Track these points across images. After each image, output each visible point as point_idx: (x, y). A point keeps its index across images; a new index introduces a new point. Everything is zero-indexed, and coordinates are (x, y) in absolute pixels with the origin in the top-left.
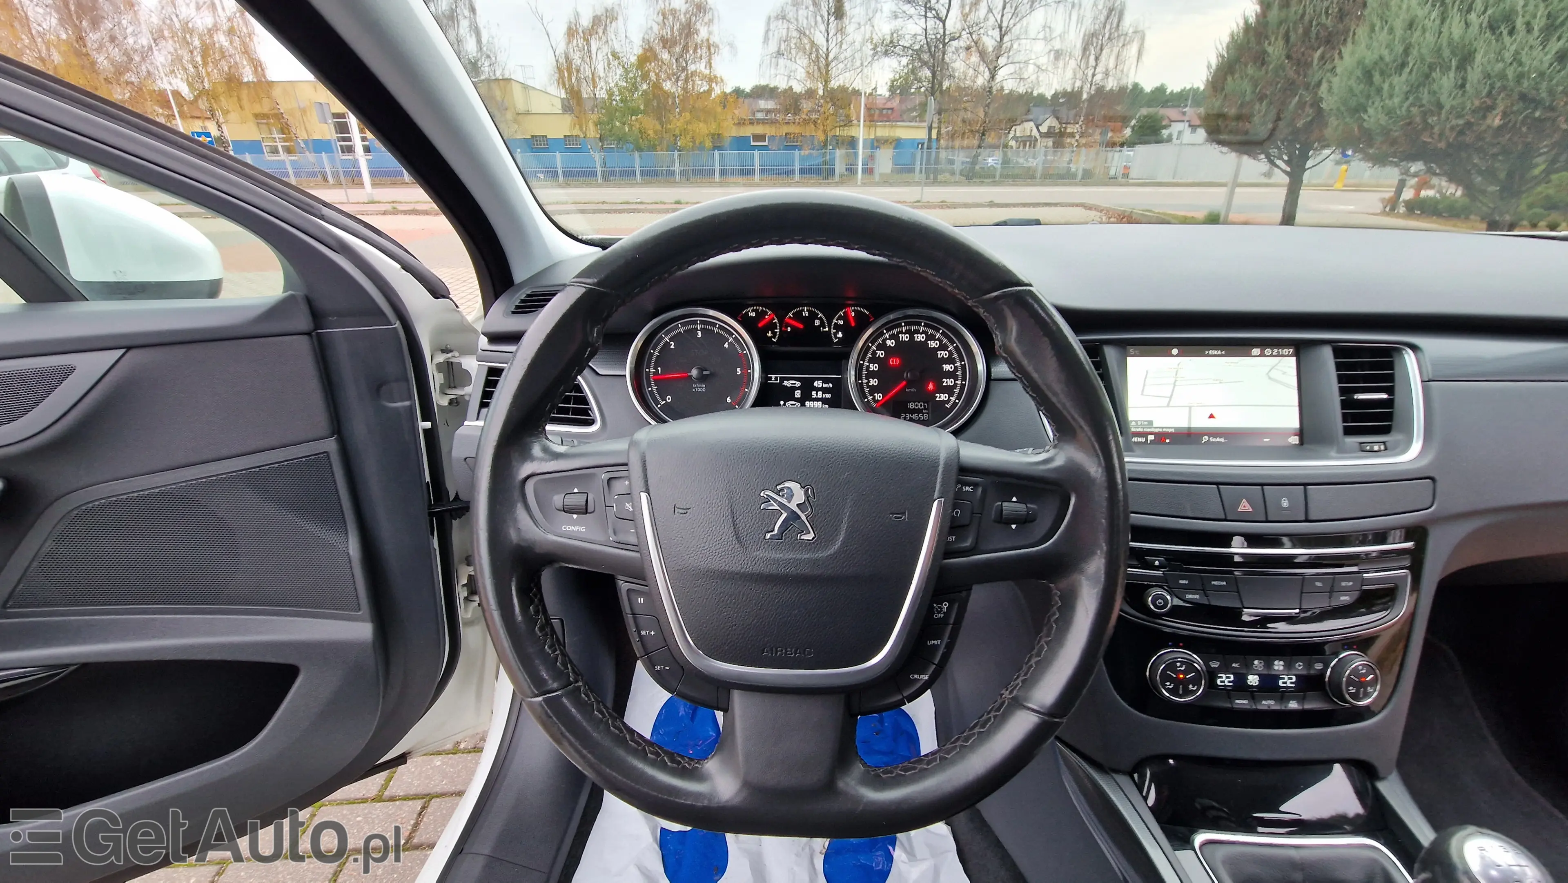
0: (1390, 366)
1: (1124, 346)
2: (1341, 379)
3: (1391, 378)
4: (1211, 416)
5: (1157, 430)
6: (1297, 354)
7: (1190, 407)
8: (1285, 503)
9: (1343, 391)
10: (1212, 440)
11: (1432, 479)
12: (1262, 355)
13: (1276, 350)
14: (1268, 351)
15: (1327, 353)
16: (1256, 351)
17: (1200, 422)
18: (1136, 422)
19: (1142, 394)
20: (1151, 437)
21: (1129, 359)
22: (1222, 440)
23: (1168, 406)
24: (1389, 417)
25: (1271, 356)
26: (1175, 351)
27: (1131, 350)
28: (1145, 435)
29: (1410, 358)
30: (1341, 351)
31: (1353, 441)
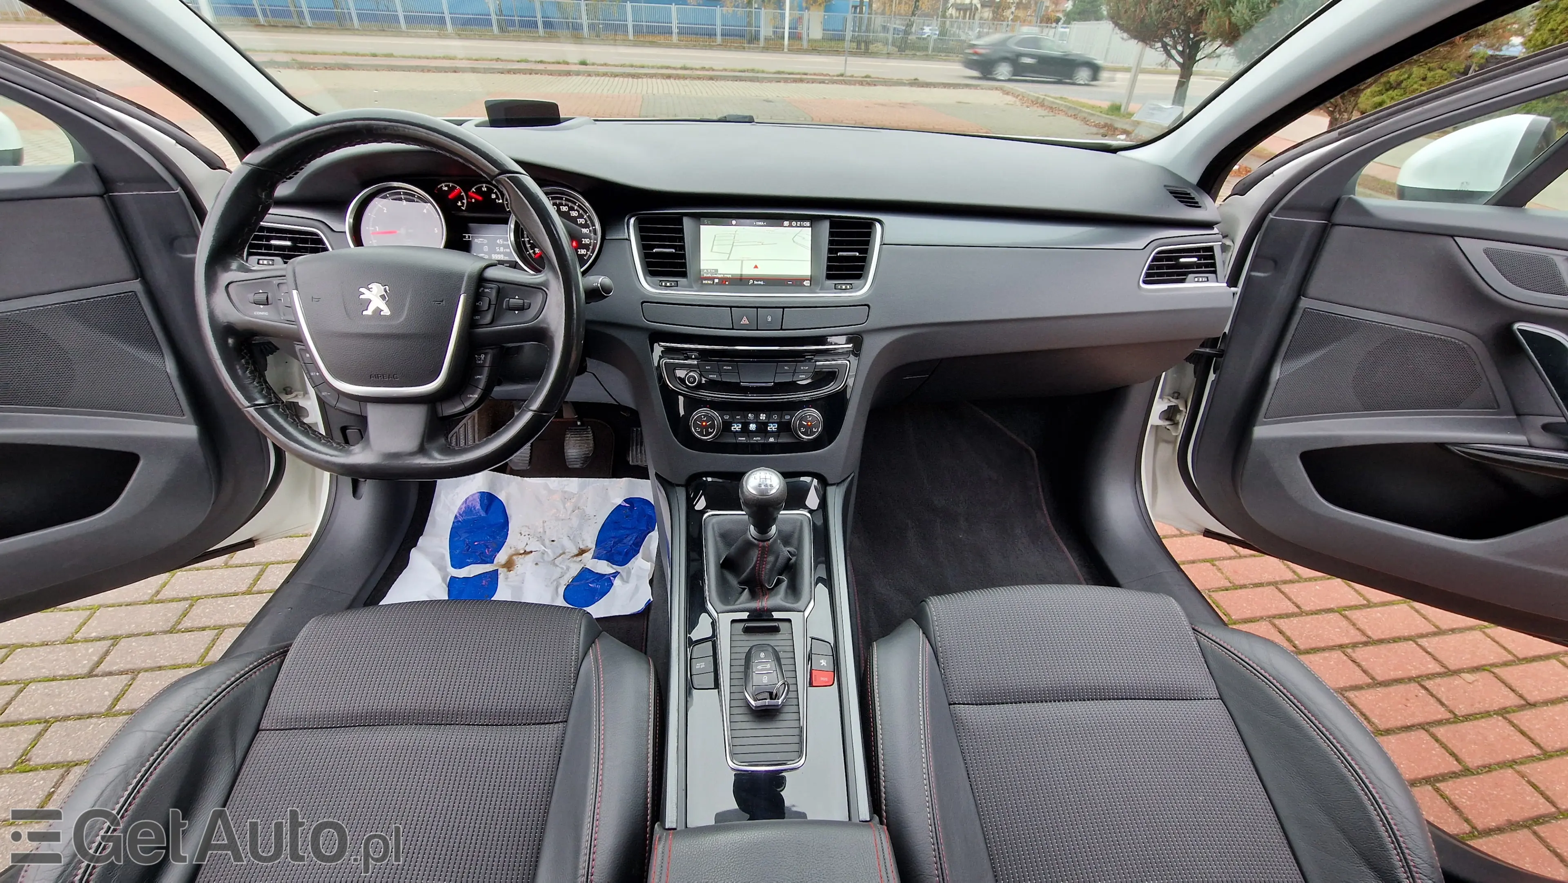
0: (869, 235)
1: (698, 218)
2: (831, 242)
3: (867, 243)
4: (756, 267)
5: (720, 276)
6: (811, 226)
7: (742, 261)
8: (769, 319)
9: (830, 251)
10: (755, 282)
11: (868, 306)
12: (790, 226)
13: (799, 223)
14: (794, 223)
15: (826, 225)
16: (786, 223)
17: (748, 270)
18: (707, 270)
19: (712, 251)
20: (716, 281)
21: (703, 228)
22: (762, 283)
23: (728, 259)
24: (862, 268)
25: (797, 226)
26: (734, 222)
27: (706, 220)
28: (713, 279)
29: (878, 229)
30: (835, 223)
31: (832, 282)
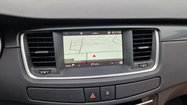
0: (151, 36)
1: (61, 32)
2: (134, 42)
3: (151, 40)
4: (94, 56)
5: (75, 62)
6: (122, 33)
7: (87, 54)
8: (108, 93)
9: (134, 46)
10: (94, 64)
11: (160, 77)
12: (111, 34)
13: (115, 32)
14: (113, 32)
15: (131, 33)
16: (109, 32)
17: (90, 58)
18: (68, 59)
19: (70, 49)
20: (73, 65)
21: (64, 37)
22: (98, 64)
23: (79, 53)
24: (150, 54)
25: (114, 34)
26: (81, 33)
27: (66, 33)
28: (71, 64)
29: (157, 33)
30: (135, 31)
31: (136, 64)
